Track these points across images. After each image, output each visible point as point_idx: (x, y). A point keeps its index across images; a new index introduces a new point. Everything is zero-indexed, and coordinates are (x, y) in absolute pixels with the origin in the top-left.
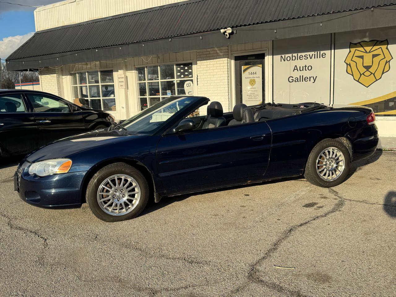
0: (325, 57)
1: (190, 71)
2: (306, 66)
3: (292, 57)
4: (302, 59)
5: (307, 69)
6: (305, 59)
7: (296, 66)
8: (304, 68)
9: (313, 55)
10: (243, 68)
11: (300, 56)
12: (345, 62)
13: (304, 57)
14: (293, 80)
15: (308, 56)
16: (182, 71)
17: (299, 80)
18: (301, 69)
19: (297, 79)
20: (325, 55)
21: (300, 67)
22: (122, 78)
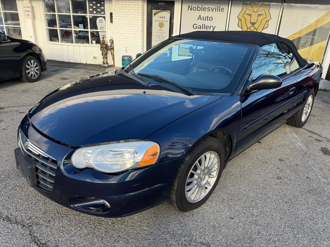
0: (223, 11)
1: (102, 8)
2: (208, 17)
3: (198, 8)
4: (206, 11)
5: (208, 19)
6: (207, 11)
7: (200, 16)
8: (206, 18)
9: (214, 8)
10: (154, 11)
11: (204, 8)
12: (237, 17)
13: (207, 10)
14: (197, 27)
15: (211, 9)
16: (94, 7)
17: (201, 28)
18: (204, 19)
19: (200, 26)
20: (224, 10)
21: (203, 17)
22: (28, 7)
